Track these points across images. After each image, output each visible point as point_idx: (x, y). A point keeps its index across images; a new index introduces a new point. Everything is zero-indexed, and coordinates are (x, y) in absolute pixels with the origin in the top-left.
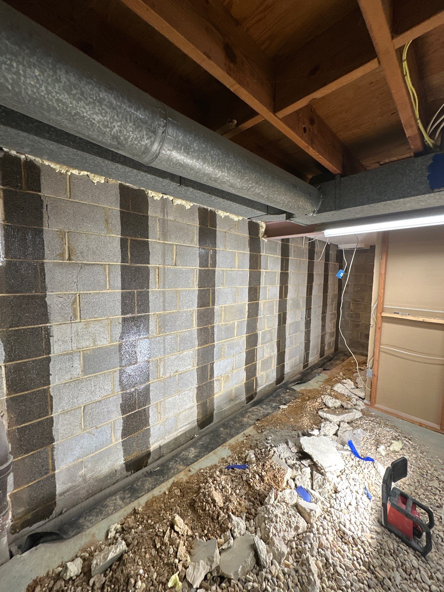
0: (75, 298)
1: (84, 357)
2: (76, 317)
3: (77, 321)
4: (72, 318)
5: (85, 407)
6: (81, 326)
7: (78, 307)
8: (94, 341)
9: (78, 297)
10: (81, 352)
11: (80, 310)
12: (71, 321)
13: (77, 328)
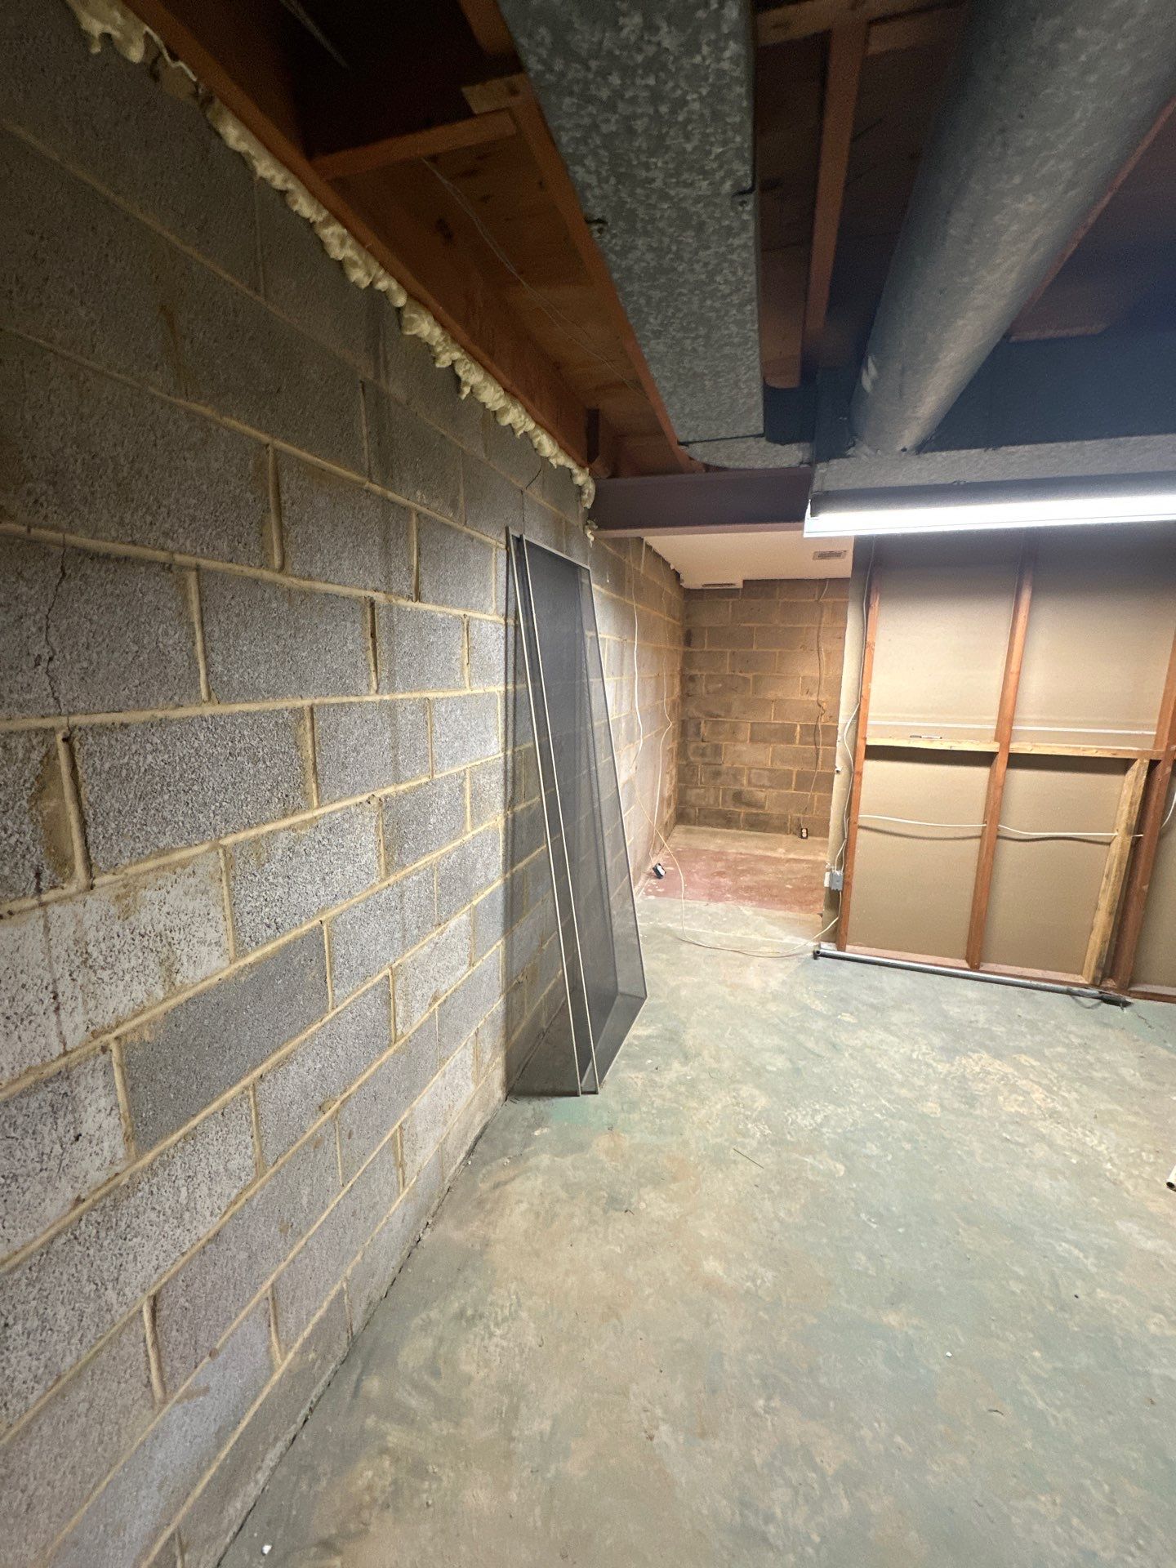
0: (49, 758)
1: (125, 1066)
2: (63, 864)
3: (71, 888)
4: (47, 873)
5: (155, 1299)
6: (96, 906)
7: (71, 808)
8: (169, 969)
9: (62, 749)
10: (114, 1046)
11: (84, 824)
12: (39, 891)
13: (80, 922)
